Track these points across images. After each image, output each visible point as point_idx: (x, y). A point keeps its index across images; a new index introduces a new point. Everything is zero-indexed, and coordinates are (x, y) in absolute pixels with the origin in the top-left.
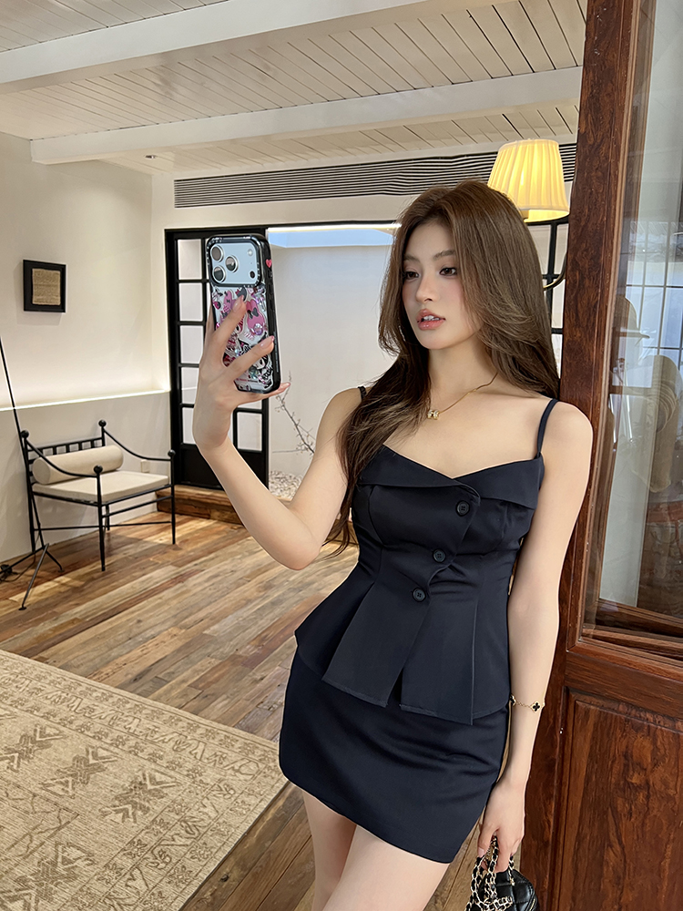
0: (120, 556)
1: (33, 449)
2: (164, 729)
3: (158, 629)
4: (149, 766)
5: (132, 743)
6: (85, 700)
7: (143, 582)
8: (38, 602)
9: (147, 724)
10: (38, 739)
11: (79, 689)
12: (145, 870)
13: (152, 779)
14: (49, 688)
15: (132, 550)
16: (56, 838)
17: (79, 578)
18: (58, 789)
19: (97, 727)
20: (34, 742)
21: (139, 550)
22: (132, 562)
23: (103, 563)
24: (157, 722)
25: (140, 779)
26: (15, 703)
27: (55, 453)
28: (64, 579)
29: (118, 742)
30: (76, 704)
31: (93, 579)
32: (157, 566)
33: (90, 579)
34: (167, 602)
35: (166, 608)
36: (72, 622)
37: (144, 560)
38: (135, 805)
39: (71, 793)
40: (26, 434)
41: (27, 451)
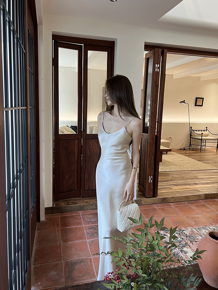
0: (205, 151)
8: (188, 153)
9: (198, 163)
10: (183, 160)
14: (186, 158)
19: (191, 161)
21: (209, 151)
23: (201, 151)
25: (194, 165)
26: (181, 158)
28: (193, 152)
31: (198, 152)
32: (211, 153)
34: (209, 156)
36: (192, 155)
39: (185, 164)
40: (191, 127)
41: (191, 130)
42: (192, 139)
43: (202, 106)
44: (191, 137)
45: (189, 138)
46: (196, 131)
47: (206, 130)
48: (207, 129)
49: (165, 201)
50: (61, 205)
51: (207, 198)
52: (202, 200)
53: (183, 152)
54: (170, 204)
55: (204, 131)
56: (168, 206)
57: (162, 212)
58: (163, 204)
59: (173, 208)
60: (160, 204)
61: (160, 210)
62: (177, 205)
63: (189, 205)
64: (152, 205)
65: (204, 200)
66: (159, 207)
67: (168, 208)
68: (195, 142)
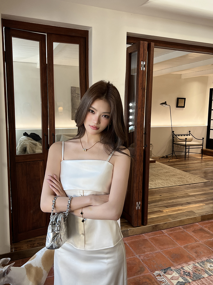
0: (189, 158)
1: (175, 135)
5: (182, 175)
7: (192, 162)
8: (171, 161)
9: (185, 174)
10: (168, 172)
11: (176, 170)
12: (180, 182)
13: (184, 178)
14: (171, 169)
17: (180, 160)
18: (170, 176)
19: (177, 173)
22: (192, 159)
23: (185, 159)
26: (166, 169)
27: (179, 136)
32: (196, 161)
36: (177, 164)
38: (180, 179)
40: (173, 132)
41: (173, 135)
42: (175, 145)
43: (184, 107)
44: (173, 143)
45: (171, 144)
46: (179, 135)
47: (189, 135)
48: (190, 133)
49: (156, 228)
50: (22, 248)
51: (204, 219)
52: (199, 223)
53: (166, 161)
54: (162, 232)
55: (187, 135)
56: (160, 234)
57: (154, 243)
58: (154, 232)
59: (167, 236)
60: (150, 233)
61: (152, 240)
62: (171, 232)
63: (185, 230)
64: (141, 235)
65: (201, 222)
66: (150, 236)
67: (161, 237)
68: (178, 148)
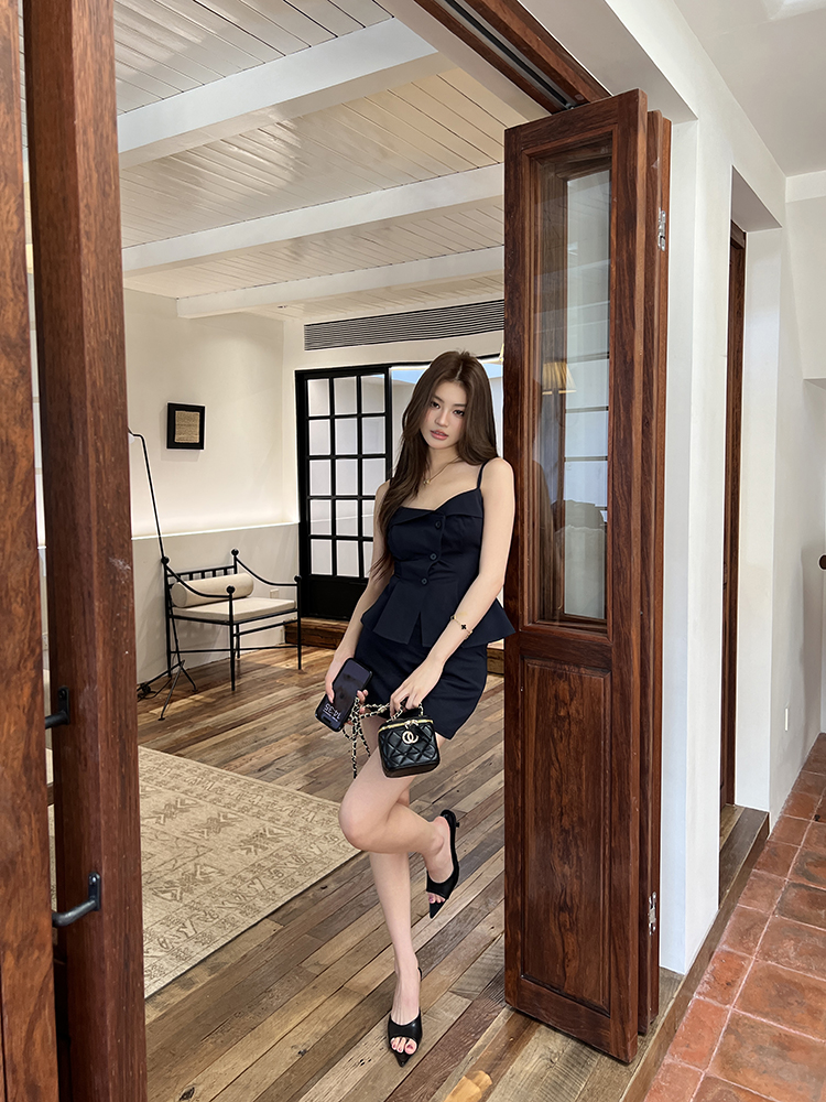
0: (249, 678)
1: (173, 574)
2: (282, 803)
3: (281, 734)
4: (268, 825)
5: (256, 810)
6: (217, 783)
7: (269, 699)
8: (176, 714)
9: (268, 799)
10: (179, 806)
11: (212, 775)
12: (263, 880)
13: (271, 832)
14: (187, 775)
15: (260, 674)
16: (196, 861)
17: (211, 696)
18: (196, 835)
19: (227, 800)
20: (176, 808)
21: (267, 674)
22: (259, 683)
23: (233, 683)
24: (276, 798)
25: (262, 831)
26: (159, 784)
27: (192, 579)
28: (198, 697)
29: (242, 810)
30: (209, 785)
31: (224, 697)
32: (282, 686)
33: (221, 697)
34: (290, 715)
35: (289, 719)
36: (206, 729)
37: (271, 682)
38: (256, 846)
39: (206, 837)
41: (167, 576)
42: (178, 624)
43: (200, 446)
44: (168, 616)
46: (191, 575)
47: (235, 567)
